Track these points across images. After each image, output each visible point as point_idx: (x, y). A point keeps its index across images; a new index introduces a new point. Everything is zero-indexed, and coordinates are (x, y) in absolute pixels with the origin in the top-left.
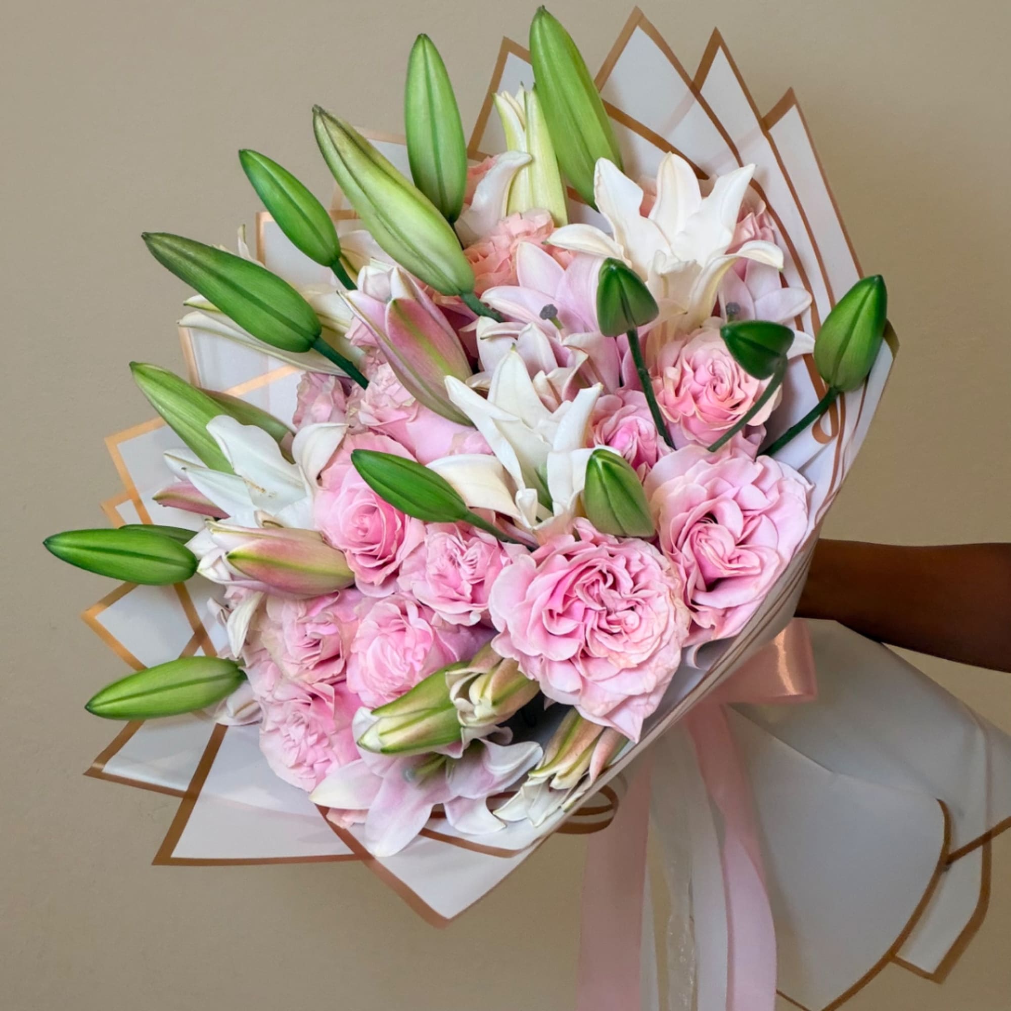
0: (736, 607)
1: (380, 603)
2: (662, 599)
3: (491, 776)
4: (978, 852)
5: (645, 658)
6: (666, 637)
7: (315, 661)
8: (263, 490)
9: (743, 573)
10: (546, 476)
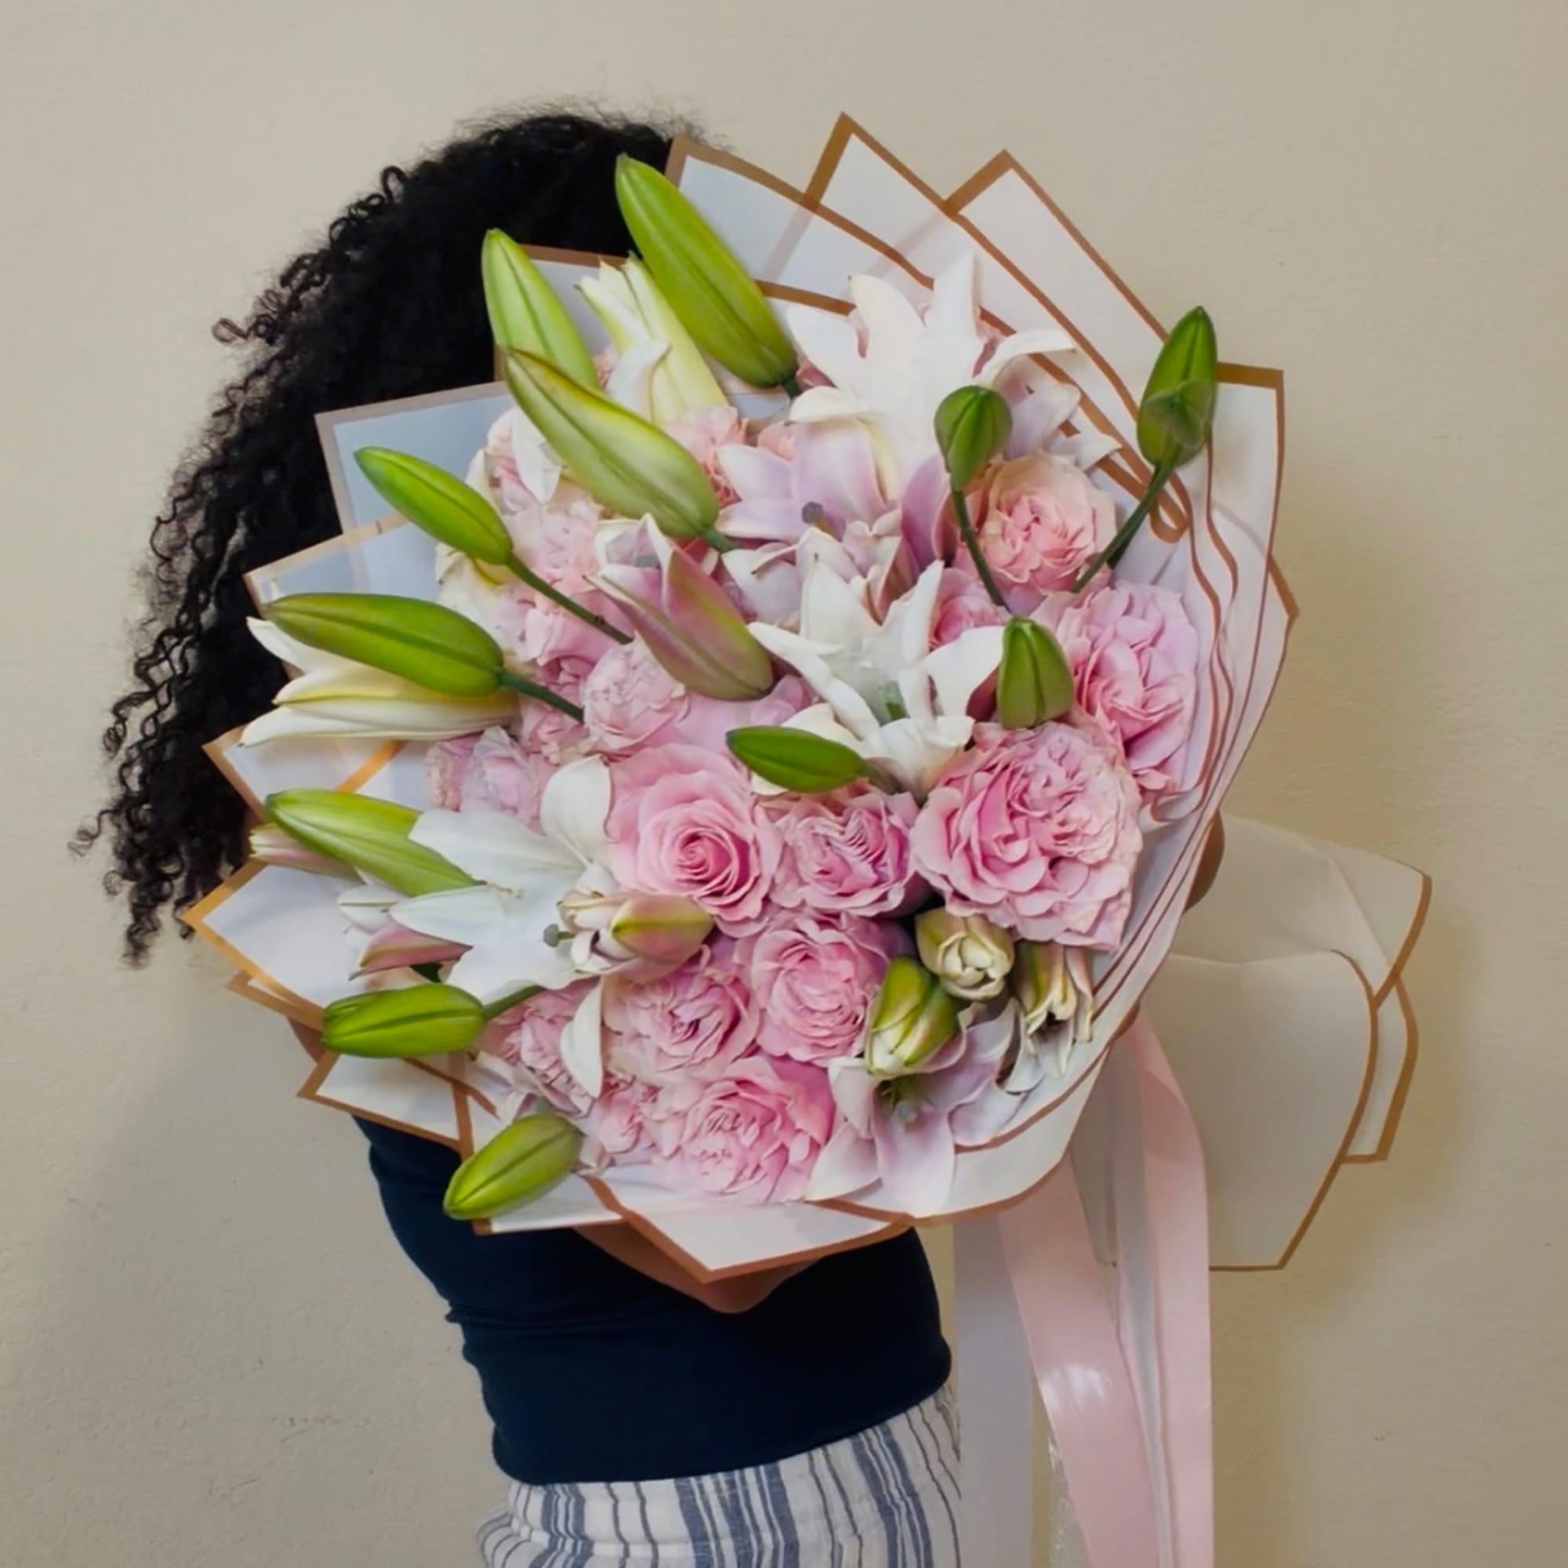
0: (1170, 757)
1: (765, 935)
2: (1103, 774)
3: (988, 1066)
4: (1394, 992)
5: (1111, 844)
6: (1121, 816)
7: (716, 1039)
8: (509, 891)
9: (1170, 712)
10: (902, 699)
